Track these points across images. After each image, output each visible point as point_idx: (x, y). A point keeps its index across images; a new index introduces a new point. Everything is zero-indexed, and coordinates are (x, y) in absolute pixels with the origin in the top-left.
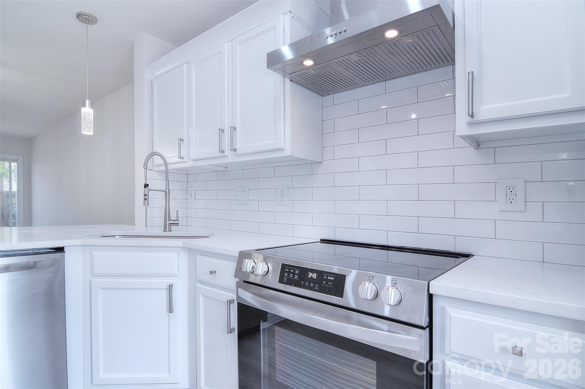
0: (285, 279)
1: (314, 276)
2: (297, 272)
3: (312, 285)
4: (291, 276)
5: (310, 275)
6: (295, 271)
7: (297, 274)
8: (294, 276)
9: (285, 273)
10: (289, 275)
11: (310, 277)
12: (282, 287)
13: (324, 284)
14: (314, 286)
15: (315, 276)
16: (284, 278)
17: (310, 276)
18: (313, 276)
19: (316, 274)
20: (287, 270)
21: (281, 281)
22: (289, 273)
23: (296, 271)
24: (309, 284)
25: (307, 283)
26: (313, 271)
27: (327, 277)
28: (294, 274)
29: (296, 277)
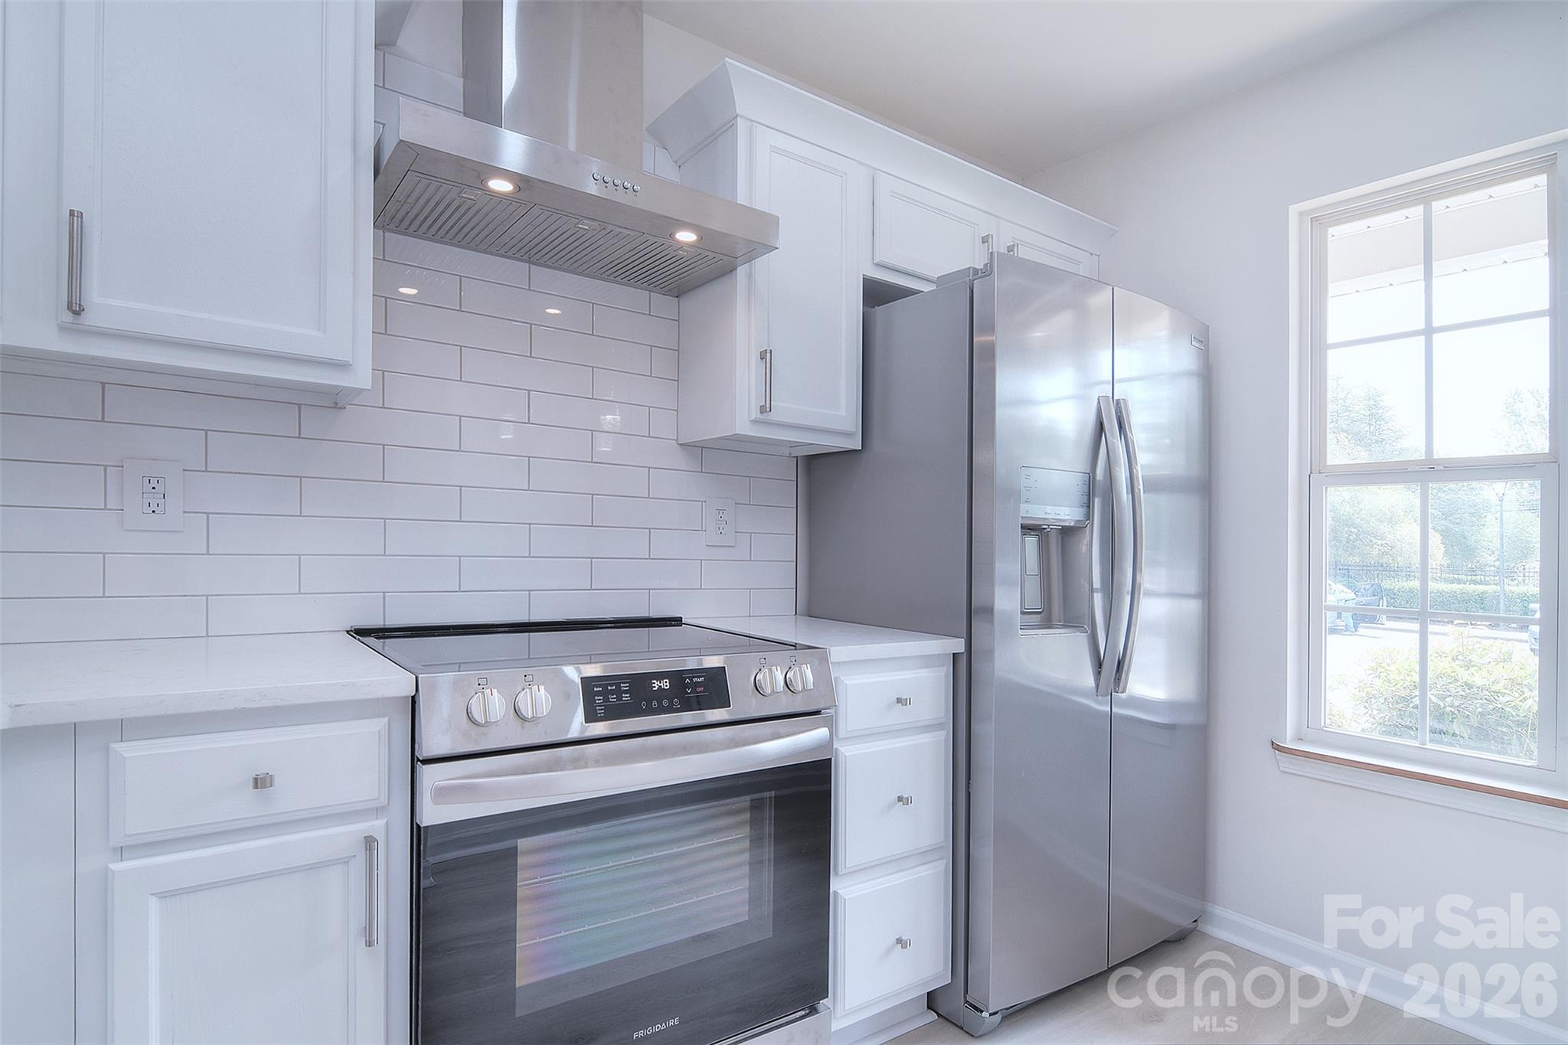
0: (600, 710)
1: (665, 684)
2: (624, 687)
3: (665, 703)
4: (613, 698)
5: (656, 684)
6: (618, 686)
7: (625, 692)
8: (619, 698)
9: (596, 698)
10: (606, 700)
11: (656, 689)
12: (600, 728)
13: (689, 694)
14: (671, 702)
15: (668, 684)
16: (597, 708)
17: (657, 687)
18: (662, 684)
19: (667, 681)
20: (598, 689)
21: (591, 717)
22: (605, 694)
23: (622, 685)
24: (660, 703)
25: (655, 703)
26: (660, 676)
27: (691, 679)
28: (619, 693)
29: (626, 697)
